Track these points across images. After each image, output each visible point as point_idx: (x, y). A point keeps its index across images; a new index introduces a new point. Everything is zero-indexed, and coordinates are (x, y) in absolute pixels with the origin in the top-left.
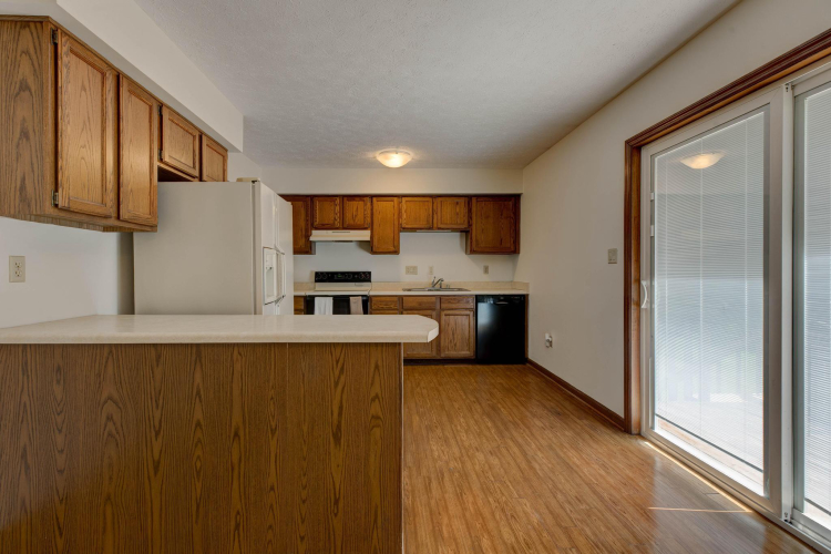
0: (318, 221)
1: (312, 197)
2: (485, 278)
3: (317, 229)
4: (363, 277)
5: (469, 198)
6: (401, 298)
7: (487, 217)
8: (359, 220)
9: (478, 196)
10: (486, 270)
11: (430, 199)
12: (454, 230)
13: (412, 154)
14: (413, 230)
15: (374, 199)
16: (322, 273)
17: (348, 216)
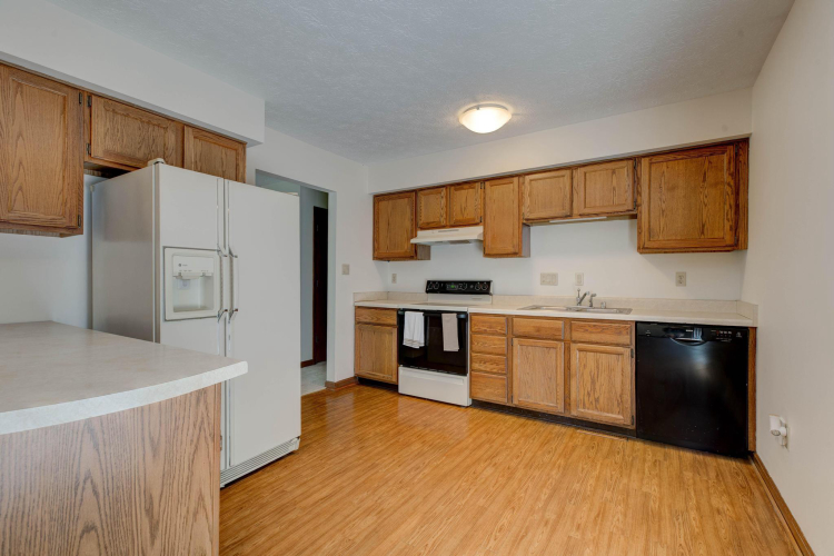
0: (423, 219)
1: (416, 192)
2: (679, 293)
3: (422, 229)
4: (480, 288)
5: (635, 160)
6: (509, 319)
7: (672, 189)
8: (470, 214)
9: (652, 155)
10: (681, 280)
11: (568, 172)
12: (612, 216)
13: (511, 109)
14: (544, 221)
15: (487, 183)
16: (434, 282)
17: (456, 208)
